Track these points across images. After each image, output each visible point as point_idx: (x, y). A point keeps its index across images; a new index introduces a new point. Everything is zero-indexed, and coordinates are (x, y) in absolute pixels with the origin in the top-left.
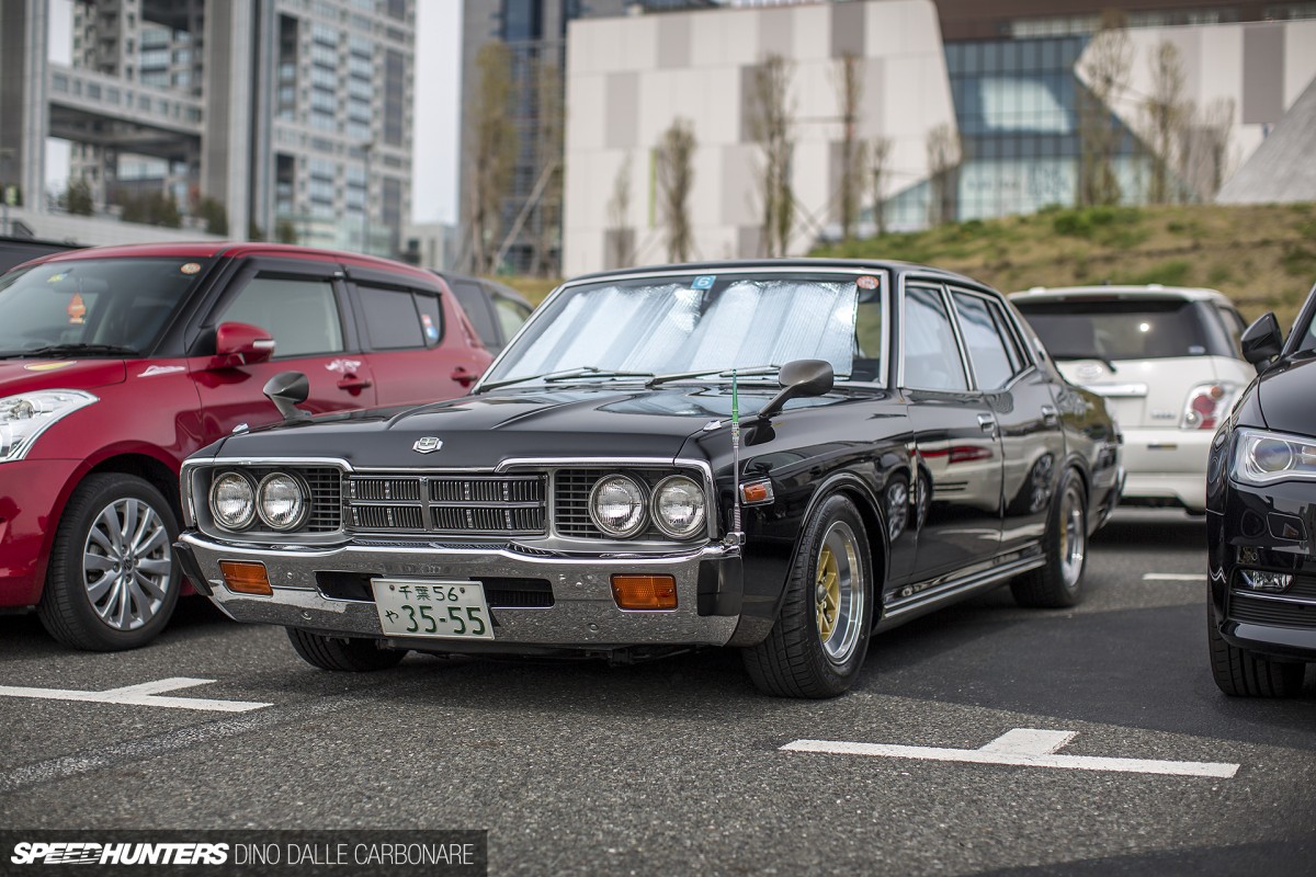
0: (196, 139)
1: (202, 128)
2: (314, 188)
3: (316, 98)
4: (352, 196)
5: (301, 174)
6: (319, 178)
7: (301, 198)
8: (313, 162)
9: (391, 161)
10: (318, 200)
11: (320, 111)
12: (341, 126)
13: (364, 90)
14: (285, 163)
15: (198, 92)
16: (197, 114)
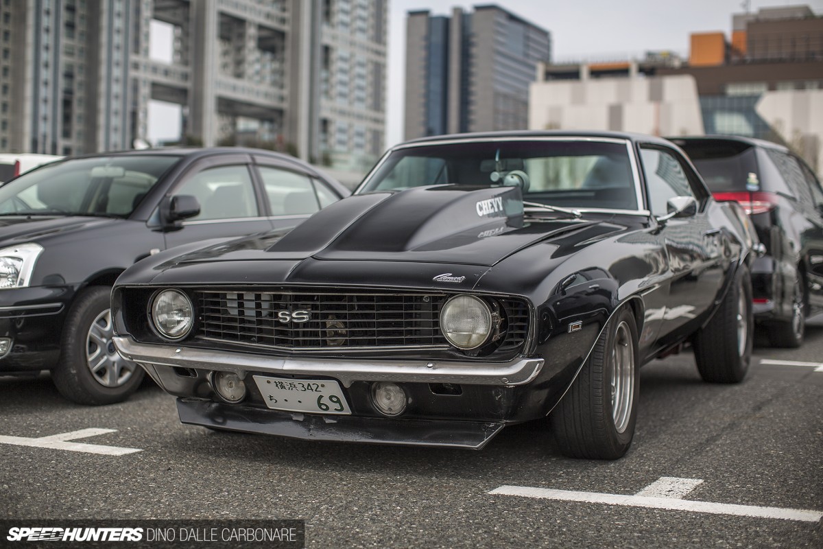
0: (280, 112)
1: (285, 105)
2: (339, 136)
3: (340, 88)
4: (357, 140)
5: (332, 128)
6: (342, 131)
7: (333, 140)
8: (338, 122)
9: (377, 121)
10: (341, 142)
11: (342, 95)
12: (351, 103)
13: (362, 83)
14: (325, 123)
15: (282, 87)
16: (282, 99)
